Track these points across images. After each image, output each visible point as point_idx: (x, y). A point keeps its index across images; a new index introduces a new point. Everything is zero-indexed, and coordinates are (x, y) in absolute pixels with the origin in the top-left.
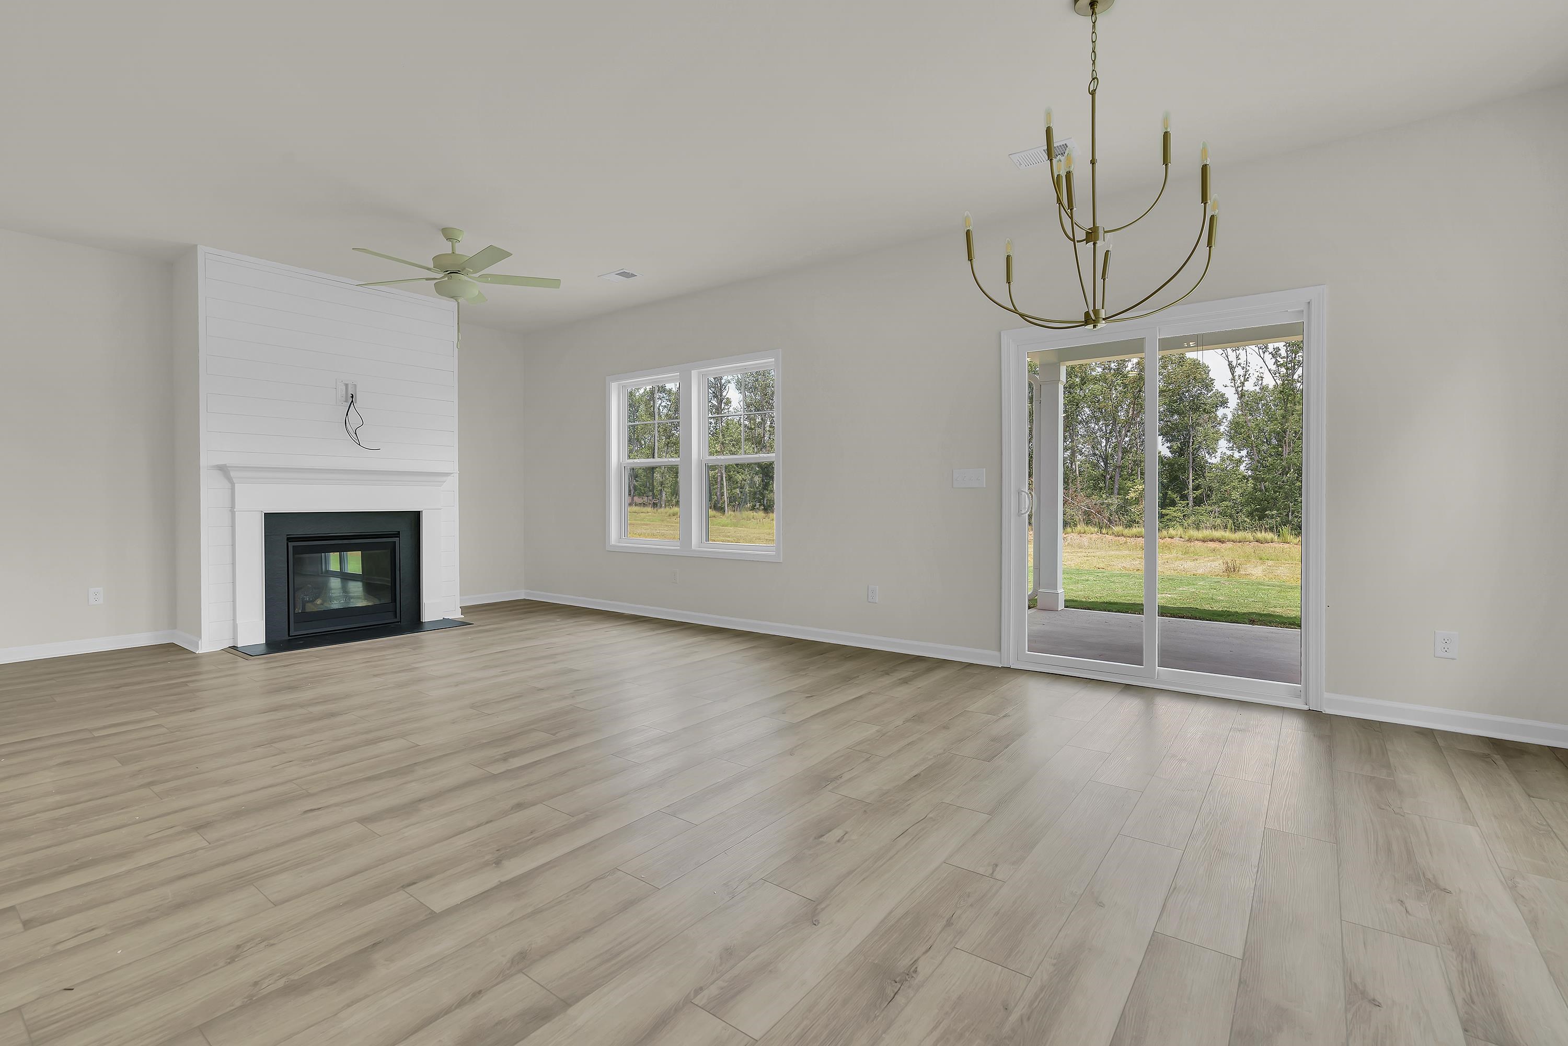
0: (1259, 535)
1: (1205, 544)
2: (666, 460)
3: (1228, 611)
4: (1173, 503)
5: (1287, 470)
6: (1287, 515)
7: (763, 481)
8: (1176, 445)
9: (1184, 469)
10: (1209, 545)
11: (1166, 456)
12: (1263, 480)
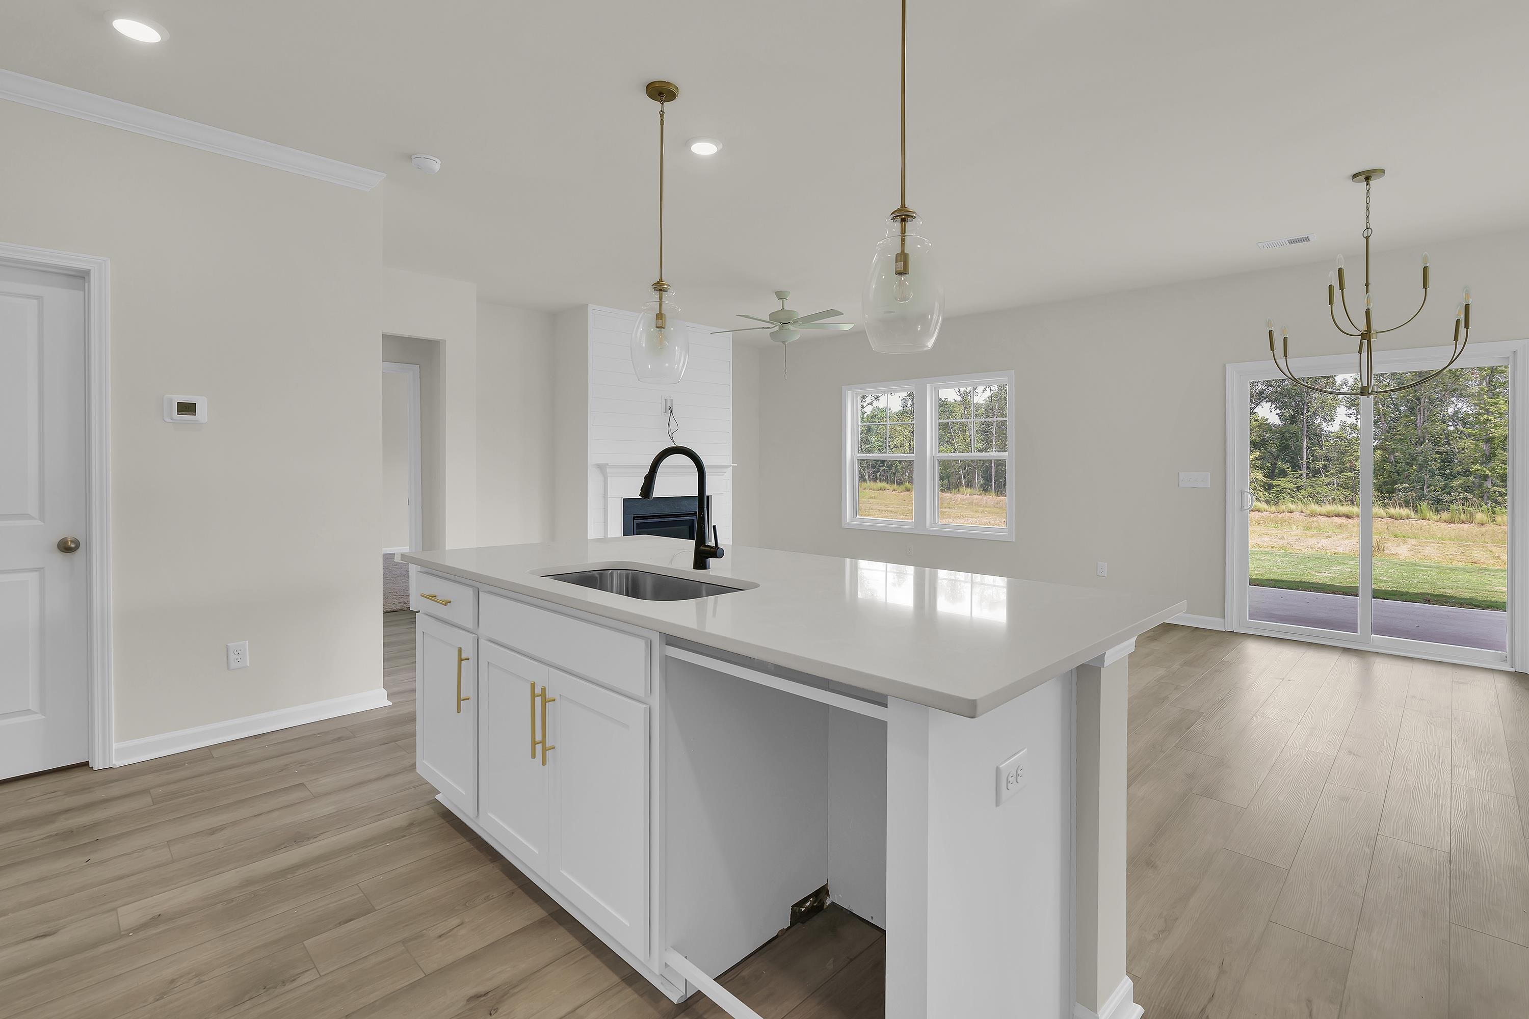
0: (1392, 511)
1: (1330, 520)
2: (899, 455)
3: (1399, 591)
4: (1283, 473)
5: (1422, 440)
6: (1422, 489)
8: (1288, 413)
9: (1296, 436)
10: (1334, 521)
11: (1275, 424)
12: (1393, 451)
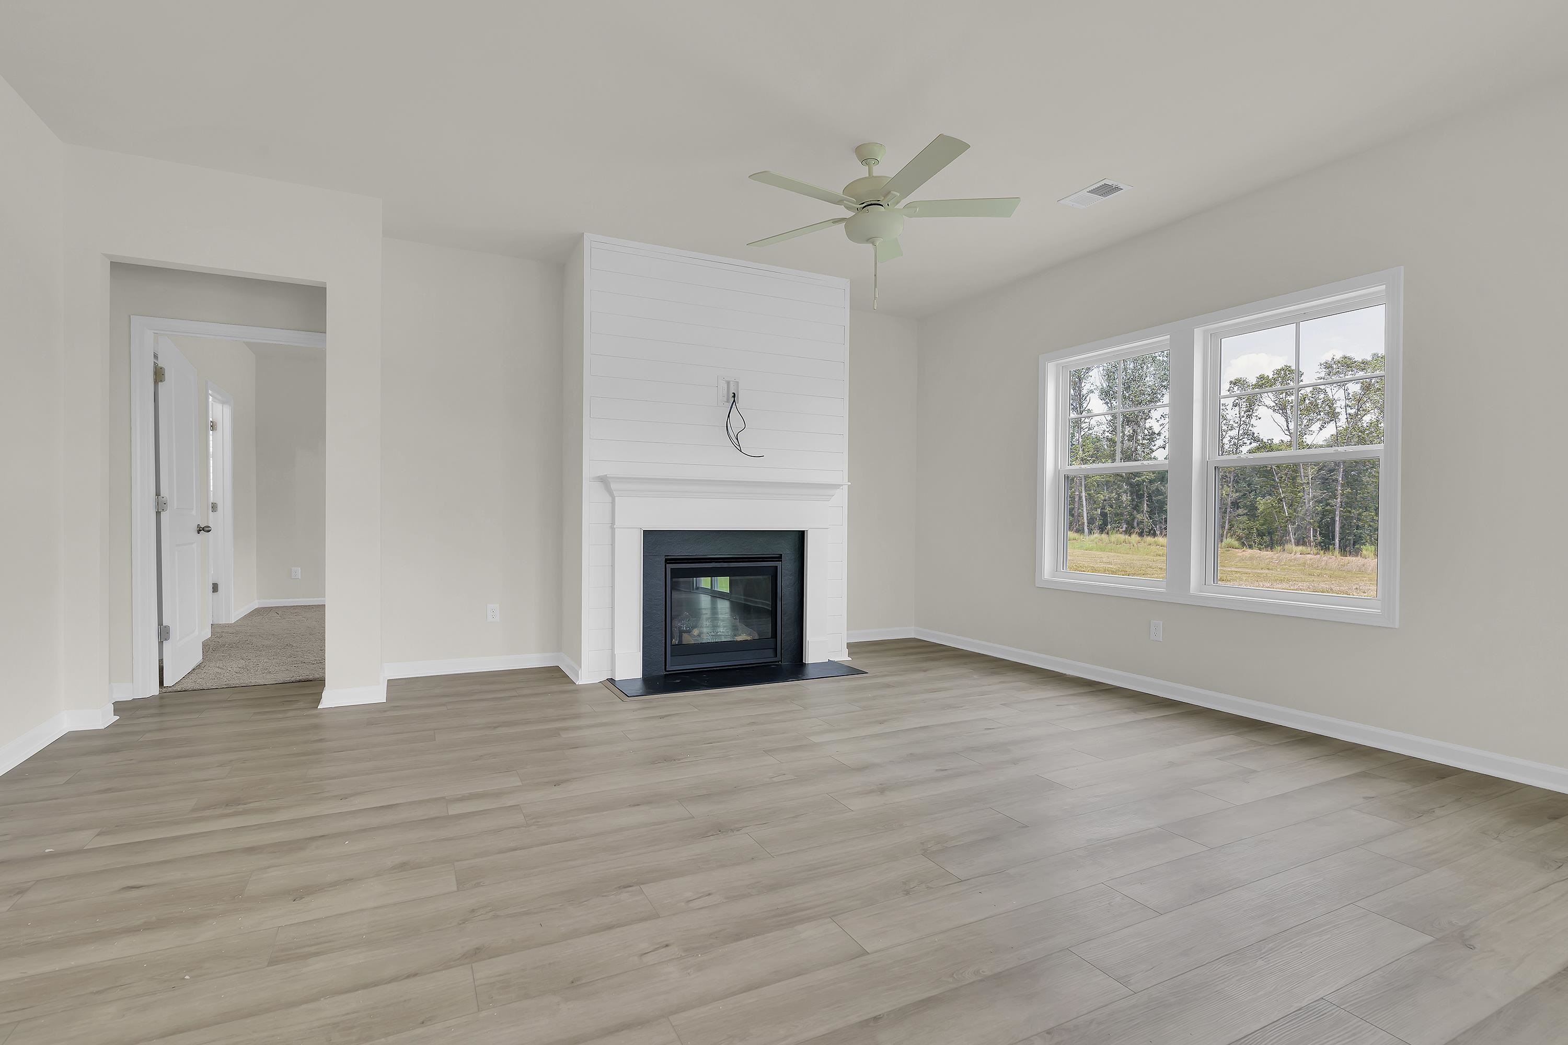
7: (1133, 500)
